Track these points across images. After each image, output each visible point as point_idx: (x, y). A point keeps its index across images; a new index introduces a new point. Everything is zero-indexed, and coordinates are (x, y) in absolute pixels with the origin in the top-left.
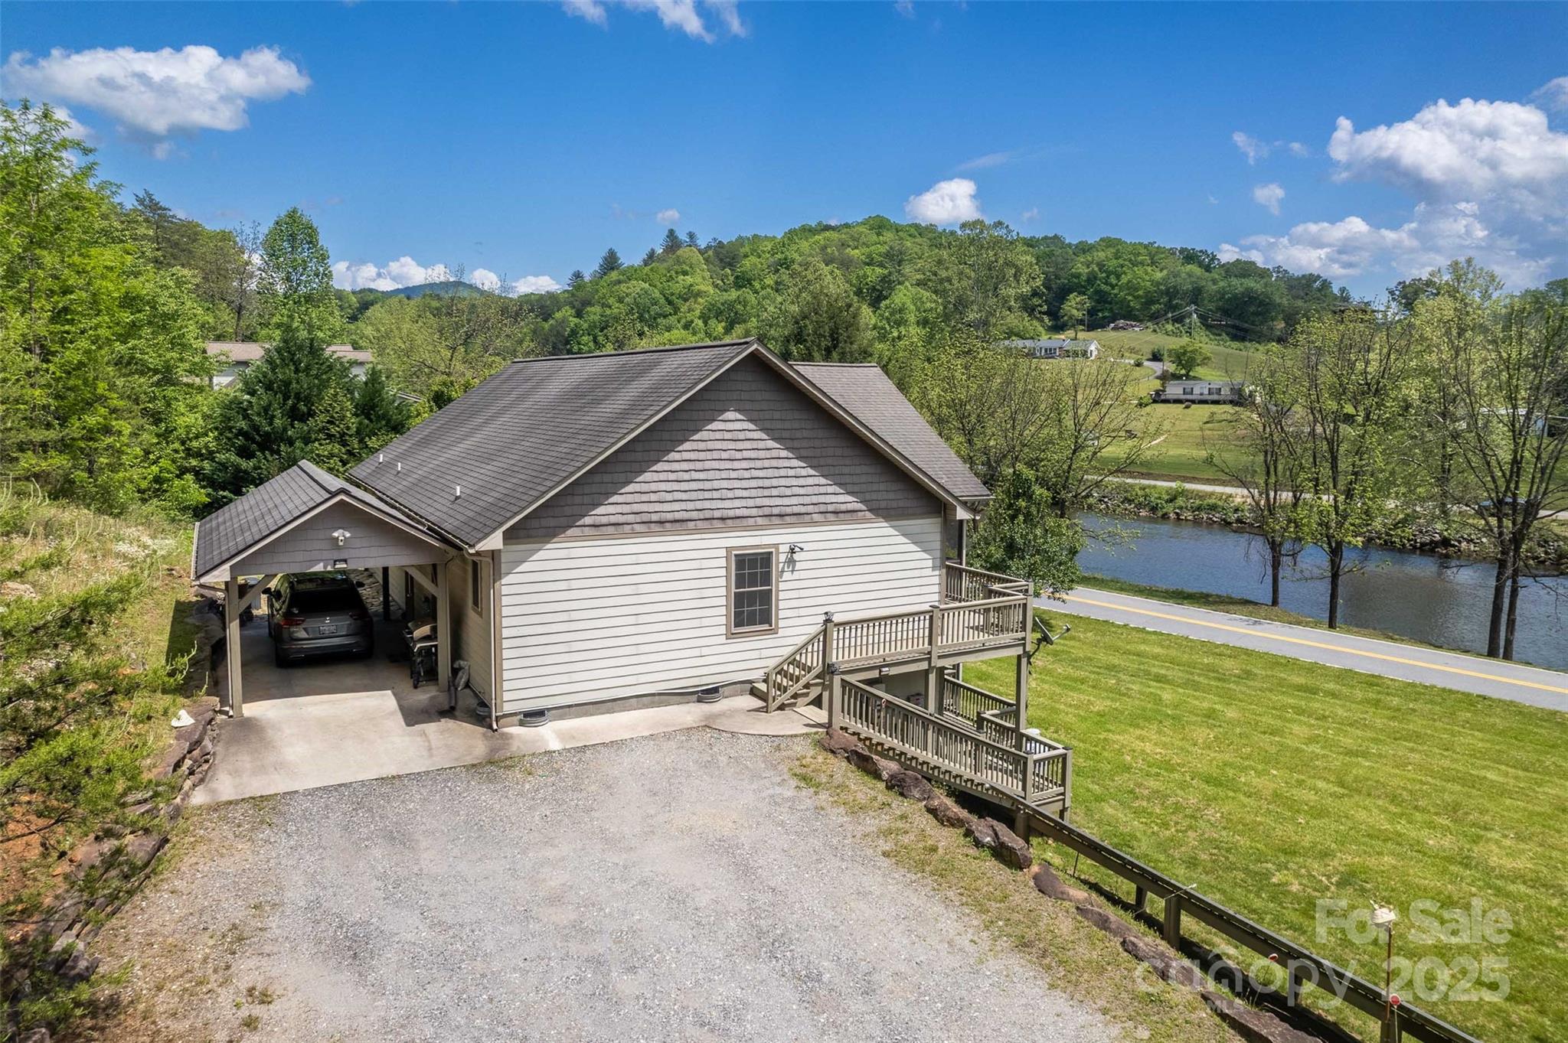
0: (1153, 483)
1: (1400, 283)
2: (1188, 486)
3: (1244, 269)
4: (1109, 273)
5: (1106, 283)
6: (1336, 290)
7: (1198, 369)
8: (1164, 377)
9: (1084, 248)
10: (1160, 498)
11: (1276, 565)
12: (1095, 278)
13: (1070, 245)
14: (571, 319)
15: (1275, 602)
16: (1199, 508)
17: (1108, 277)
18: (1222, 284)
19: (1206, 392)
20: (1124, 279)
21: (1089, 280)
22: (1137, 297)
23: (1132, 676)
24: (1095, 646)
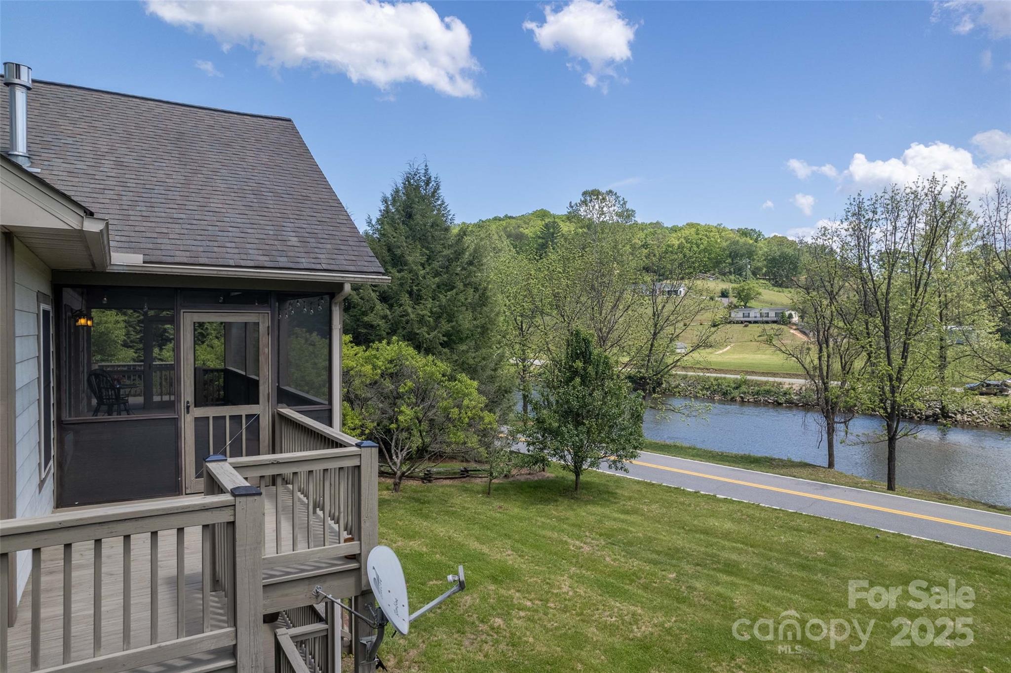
0: (723, 375)
2: (749, 377)
3: (781, 241)
5: (690, 250)
7: (752, 301)
8: (730, 307)
9: (675, 229)
10: (729, 386)
11: (831, 431)
12: (683, 247)
13: (667, 227)
15: (831, 465)
16: (758, 393)
17: (691, 246)
18: (766, 250)
19: (758, 315)
20: (702, 247)
21: (679, 249)
22: (710, 259)
23: (698, 565)
24: (659, 522)
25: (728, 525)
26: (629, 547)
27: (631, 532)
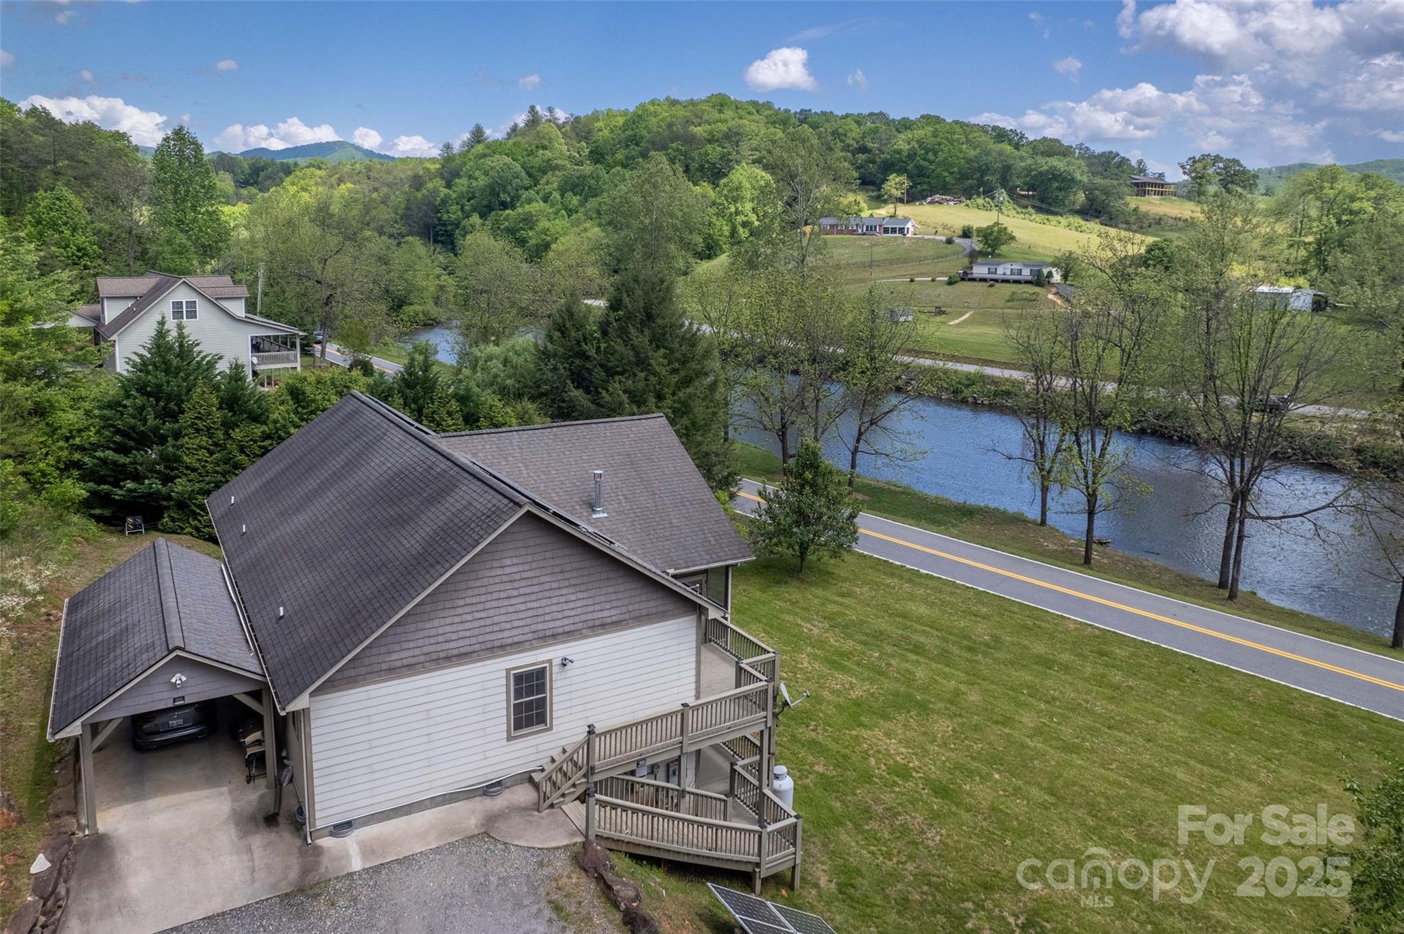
0: (955, 365)
1: (1190, 159)
3: (1051, 148)
4: (927, 150)
5: (924, 159)
6: (1134, 163)
7: (1002, 247)
8: (973, 256)
9: (905, 125)
10: (960, 383)
11: (1045, 490)
12: (915, 154)
13: (894, 121)
14: (441, 189)
15: (1043, 522)
16: (995, 394)
17: (927, 153)
18: (1029, 161)
19: (1008, 272)
20: (941, 156)
21: (909, 156)
22: (951, 173)
23: (895, 645)
24: (868, 605)
25: (923, 610)
26: (846, 629)
27: (848, 615)
